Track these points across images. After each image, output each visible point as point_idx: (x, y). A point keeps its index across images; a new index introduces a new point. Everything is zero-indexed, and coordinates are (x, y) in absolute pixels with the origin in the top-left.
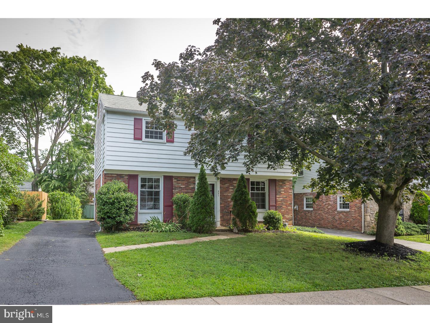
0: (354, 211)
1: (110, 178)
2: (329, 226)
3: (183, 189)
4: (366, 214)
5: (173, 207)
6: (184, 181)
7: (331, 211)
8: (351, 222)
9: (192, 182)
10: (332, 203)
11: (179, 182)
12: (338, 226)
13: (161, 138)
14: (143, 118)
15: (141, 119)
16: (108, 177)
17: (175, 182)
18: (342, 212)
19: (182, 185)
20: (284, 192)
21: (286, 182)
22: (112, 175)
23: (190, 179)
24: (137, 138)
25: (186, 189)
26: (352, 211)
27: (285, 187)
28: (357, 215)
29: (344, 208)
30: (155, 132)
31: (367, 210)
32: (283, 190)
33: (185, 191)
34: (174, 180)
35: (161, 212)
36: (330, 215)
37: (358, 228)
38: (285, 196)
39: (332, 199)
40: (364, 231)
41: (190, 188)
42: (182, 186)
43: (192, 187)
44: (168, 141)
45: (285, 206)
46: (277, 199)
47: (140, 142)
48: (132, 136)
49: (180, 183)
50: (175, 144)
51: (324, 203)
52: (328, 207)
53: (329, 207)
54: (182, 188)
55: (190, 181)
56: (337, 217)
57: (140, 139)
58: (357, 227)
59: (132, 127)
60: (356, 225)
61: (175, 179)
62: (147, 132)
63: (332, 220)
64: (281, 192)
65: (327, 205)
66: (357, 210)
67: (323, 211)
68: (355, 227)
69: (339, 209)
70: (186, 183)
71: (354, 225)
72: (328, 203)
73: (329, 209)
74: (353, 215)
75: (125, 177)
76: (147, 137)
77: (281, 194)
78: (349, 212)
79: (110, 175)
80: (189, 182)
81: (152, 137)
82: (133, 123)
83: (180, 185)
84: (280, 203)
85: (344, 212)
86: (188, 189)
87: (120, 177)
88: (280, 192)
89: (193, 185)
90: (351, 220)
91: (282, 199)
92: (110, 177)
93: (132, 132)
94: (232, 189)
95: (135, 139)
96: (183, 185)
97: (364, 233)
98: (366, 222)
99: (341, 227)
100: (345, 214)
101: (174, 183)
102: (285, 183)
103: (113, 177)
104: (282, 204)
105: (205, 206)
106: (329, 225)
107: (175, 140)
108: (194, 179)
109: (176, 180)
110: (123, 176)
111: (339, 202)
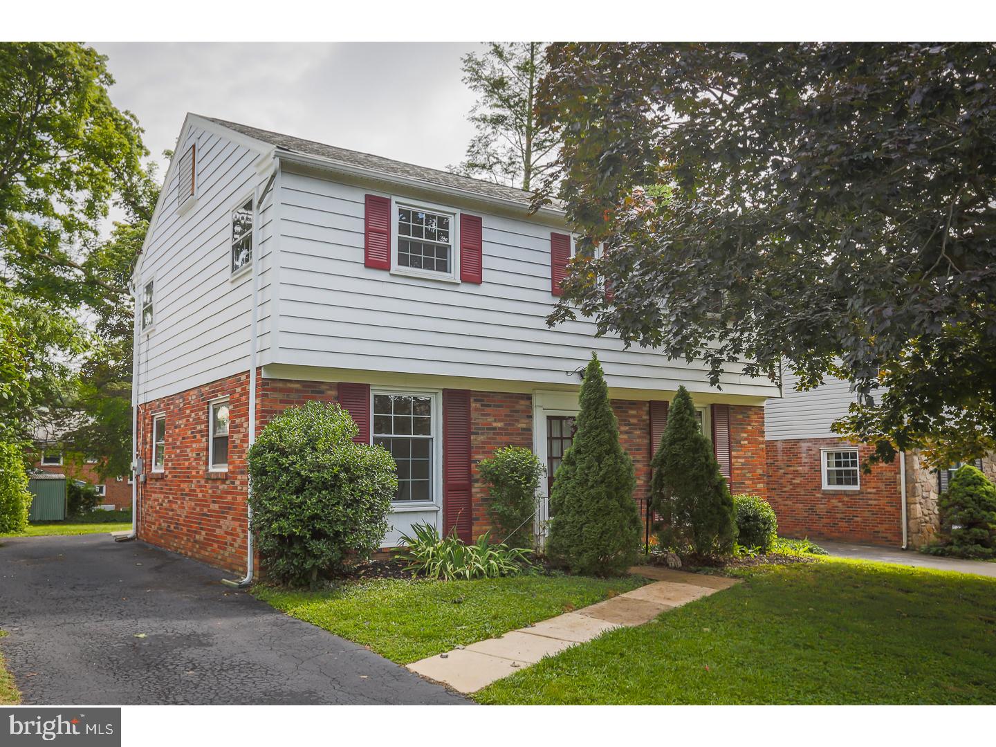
0: (874, 491)
1: (278, 396)
2: (797, 532)
3: (498, 434)
4: (912, 499)
5: (474, 490)
6: (502, 406)
7: (803, 493)
8: (865, 520)
9: (523, 411)
10: (806, 469)
11: (488, 410)
12: (825, 530)
13: (443, 267)
14: (394, 199)
15: (387, 203)
16: (274, 390)
17: (476, 410)
18: (836, 494)
19: (495, 421)
20: (746, 442)
21: (750, 412)
22: (289, 385)
23: (517, 403)
24: (375, 262)
25: (506, 434)
26: (869, 490)
27: (750, 428)
28: (884, 501)
29: (840, 482)
30: (427, 246)
31: (914, 487)
32: (745, 435)
33: (505, 438)
34: (473, 405)
35: (435, 508)
36: (798, 502)
37: (889, 536)
38: (749, 454)
39: (806, 460)
40: (908, 545)
41: (518, 429)
42: (495, 425)
43: (524, 426)
44: (465, 279)
45: (750, 482)
46: (733, 460)
47: (383, 275)
48: (360, 256)
49: (489, 415)
50: (483, 289)
51: (782, 471)
52: (794, 481)
53: (797, 481)
54: (495, 429)
55: (518, 407)
56: (821, 508)
57: (385, 267)
58: (884, 535)
59: (360, 226)
60: (881, 528)
61: (475, 400)
62: (402, 244)
63: (806, 514)
64: (742, 442)
65: (790, 476)
66: (883, 488)
67: (778, 492)
68: (880, 535)
69: (825, 486)
70: (506, 416)
71: (876, 529)
72: (792, 469)
73: (796, 486)
74: (870, 502)
75: (330, 392)
76: (403, 261)
77: (742, 446)
78: (860, 492)
79: (280, 385)
80: (517, 411)
81: (416, 263)
82: (360, 211)
83: (490, 419)
84: (738, 472)
85: (845, 493)
86: (512, 434)
87: (312, 392)
88: (738, 442)
89: (527, 421)
90: (867, 514)
91: (742, 460)
92: (281, 390)
93: (360, 241)
94: (627, 433)
95: (369, 264)
96: (500, 421)
97: (907, 549)
98: (911, 521)
99: (837, 534)
100: (846, 499)
101: (474, 415)
102: (748, 417)
103: (290, 390)
104: (744, 475)
105: (617, 489)
106: (798, 529)
107: (486, 275)
108: (527, 403)
109: (478, 405)
110: (324, 387)
111: (825, 468)
